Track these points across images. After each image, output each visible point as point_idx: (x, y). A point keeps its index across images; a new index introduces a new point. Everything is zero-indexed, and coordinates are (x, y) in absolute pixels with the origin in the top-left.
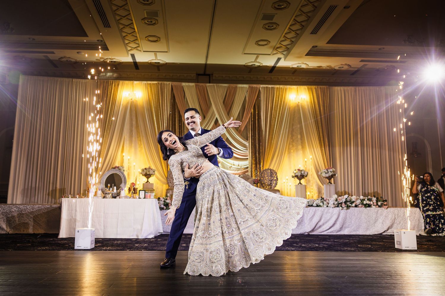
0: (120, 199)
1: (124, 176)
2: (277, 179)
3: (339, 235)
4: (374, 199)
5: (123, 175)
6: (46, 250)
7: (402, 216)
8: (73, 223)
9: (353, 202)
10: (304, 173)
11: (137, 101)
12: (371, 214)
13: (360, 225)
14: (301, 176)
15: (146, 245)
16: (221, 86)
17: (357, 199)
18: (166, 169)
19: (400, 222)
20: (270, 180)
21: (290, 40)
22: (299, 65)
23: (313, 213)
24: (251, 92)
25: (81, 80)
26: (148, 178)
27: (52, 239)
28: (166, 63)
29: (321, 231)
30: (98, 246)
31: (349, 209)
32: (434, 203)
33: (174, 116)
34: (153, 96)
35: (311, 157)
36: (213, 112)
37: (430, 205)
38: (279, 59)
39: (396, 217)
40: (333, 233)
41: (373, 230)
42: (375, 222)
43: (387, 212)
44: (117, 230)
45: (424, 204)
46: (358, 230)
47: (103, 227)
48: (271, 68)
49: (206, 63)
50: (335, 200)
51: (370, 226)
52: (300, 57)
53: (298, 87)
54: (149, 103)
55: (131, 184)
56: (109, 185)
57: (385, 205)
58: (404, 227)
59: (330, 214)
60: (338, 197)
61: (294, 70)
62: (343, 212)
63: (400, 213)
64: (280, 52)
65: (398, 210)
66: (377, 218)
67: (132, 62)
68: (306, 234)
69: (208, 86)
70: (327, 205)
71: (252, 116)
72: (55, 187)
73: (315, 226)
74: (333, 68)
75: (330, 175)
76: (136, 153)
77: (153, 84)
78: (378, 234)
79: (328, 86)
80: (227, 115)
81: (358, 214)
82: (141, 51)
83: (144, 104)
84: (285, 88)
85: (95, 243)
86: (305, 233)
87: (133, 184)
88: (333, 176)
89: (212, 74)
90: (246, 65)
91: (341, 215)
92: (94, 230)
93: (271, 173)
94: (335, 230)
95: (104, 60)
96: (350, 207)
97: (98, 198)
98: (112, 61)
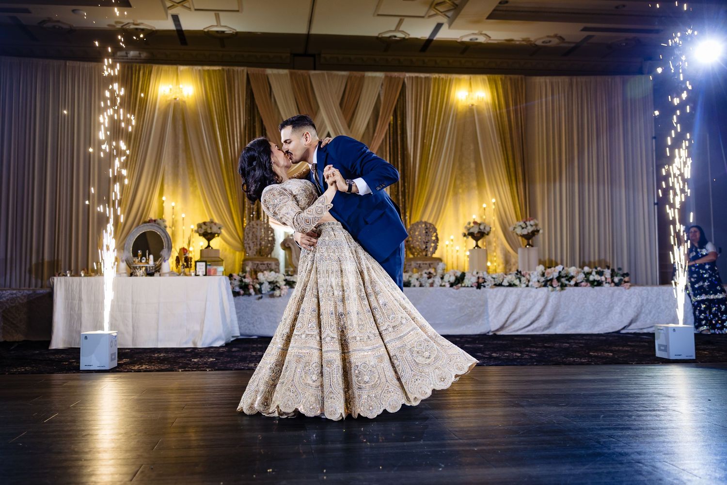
0: (161, 277)
1: (166, 236)
2: (437, 239)
3: (547, 335)
4: (608, 273)
5: (166, 234)
6: (26, 373)
7: (654, 299)
8: (76, 322)
9: (572, 277)
10: (485, 228)
11: (184, 102)
12: (602, 299)
13: (583, 318)
14: (478, 233)
15: (211, 359)
16: (335, 74)
17: (578, 273)
18: (241, 223)
19: (650, 312)
20: (425, 241)
22: (474, 37)
23: (503, 298)
24: (390, 86)
25: (82, 63)
26: (209, 240)
27: (38, 352)
28: (237, 33)
29: (516, 329)
30: (124, 364)
31: (565, 290)
32: (710, 276)
33: (252, 130)
34: (215, 92)
35: (494, 200)
36: (323, 122)
37: (704, 280)
38: (439, 26)
39: (644, 302)
40: (537, 331)
41: (605, 326)
42: (608, 312)
43: (629, 294)
44: (158, 333)
45: (694, 278)
46: (579, 326)
47: (131, 328)
48: (425, 42)
49: (309, 32)
50: (540, 274)
51: (600, 320)
52: (477, 22)
53: (472, 76)
54: (207, 105)
55: (180, 249)
56: (140, 252)
57: (625, 282)
58: (656, 320)
59: (531, 299)
60: (545, 269)
61: (464, 46)
62: (554, 296)
63: (651, 296)
64: (441, 12)
65: (648, 290)
66: (611, 305)
67: (174, 31)
68: (491, 334)
69: (313, 75)
70: (527, 283)
71: (391, 129)
72: (41, 257)
73: (507, 321)
74: (532, 42)
75: (530, 231)
76: (185, 197)
77: (213, 70)
78: (614, 332)
79: (523, 76)
80: (347, 127)
81: (579, 298)
82: (190, 8)
83: (199, 108)
84: (449, 79)
85: (118, 357)
86: (488, 333)
87: (184, 251)
88: (535, 233)
89: (319, 55)
90: (380, 36)
91: (550, 300)
92: (115, 334)
93: (427, 229)
94: (540, 327)
95: (122, 26)
96: (566, 286)
97: (121, 276)
98: (137, 29)
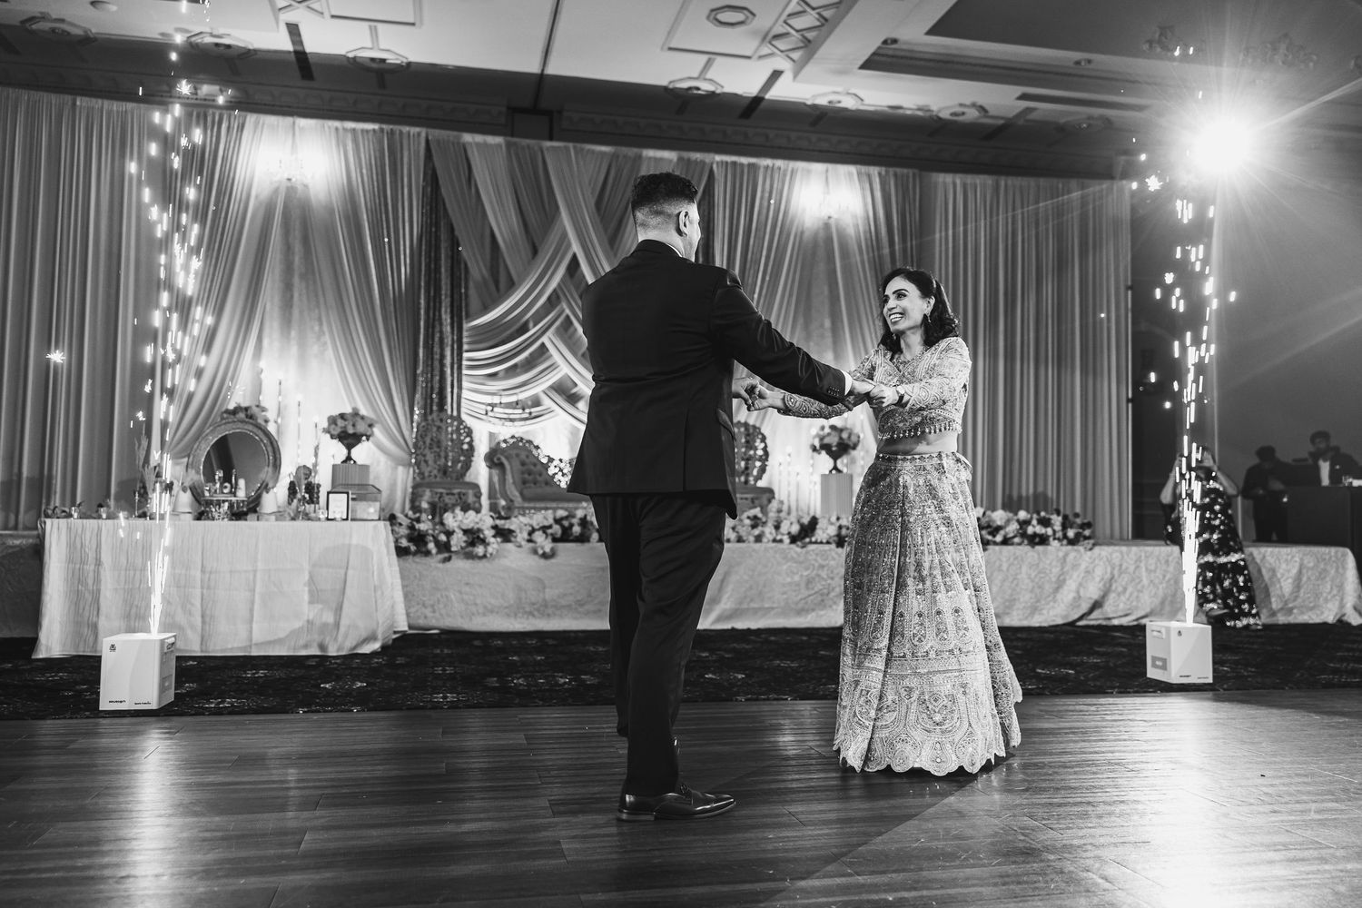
0: (259, 522)
1: (272, 443)
2: (766, 453)
4: (1057, 521)
5: (267, 435)
7: (1132, 568)
8: (87, 608)
9: (998, 529)
10: (849, 437)
11: (306, 186)
12: (1047, 566)
14: (837, 446)
15: (359, 684)
16: (589, 150)
17: (1008, 521)
18: (408, 416)
19: (1125, 590)
20: (745, 457)
21: (819, 14)
22: (834, 98)
26: (349, 447)
27: (10, 665)
28: (409, 64)
30: (190, 695)
32: (1223, 523)
34: (364, 171)
36: (564, 235)
37: (1213, 530)
38: (776, 75)
39: (1116, 572)
41: (1051, 613)
42: (1057, 590)
43: (1090, 558)
44: (251, 628)
46: (1008, 614)
47: (199, 620)
48: (748, 102)
49: (543, 70)
51: (1043, 602)
52: (842, 72)
53: (830, 166)
56: (219, 474)
57: (1086, 538)
61: (818, 113)
63: (1127, 562)
64: (782, 51)
65: (1121, 553)
66: (1061, 578)
67: (289, 52)
69: (548, 149)
74: (934, 113)
76: (303, 360)
77: (362, 131)
78: (1064, 625)
79: (916, 171)
80: (608, 246)
81: (1010, 565)
82: (322, 13)
83: (334, 200)
84: (790, 169)
85: (176, 678)
89: (560, 112)
90: (671, 86)
92: (172, 639)
93: (748, 435)
95: (188, 38)
96: (990, 543)
97: (179, 519)
98: (217, 45)
